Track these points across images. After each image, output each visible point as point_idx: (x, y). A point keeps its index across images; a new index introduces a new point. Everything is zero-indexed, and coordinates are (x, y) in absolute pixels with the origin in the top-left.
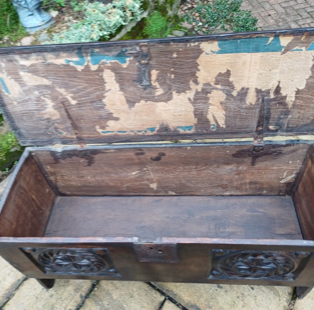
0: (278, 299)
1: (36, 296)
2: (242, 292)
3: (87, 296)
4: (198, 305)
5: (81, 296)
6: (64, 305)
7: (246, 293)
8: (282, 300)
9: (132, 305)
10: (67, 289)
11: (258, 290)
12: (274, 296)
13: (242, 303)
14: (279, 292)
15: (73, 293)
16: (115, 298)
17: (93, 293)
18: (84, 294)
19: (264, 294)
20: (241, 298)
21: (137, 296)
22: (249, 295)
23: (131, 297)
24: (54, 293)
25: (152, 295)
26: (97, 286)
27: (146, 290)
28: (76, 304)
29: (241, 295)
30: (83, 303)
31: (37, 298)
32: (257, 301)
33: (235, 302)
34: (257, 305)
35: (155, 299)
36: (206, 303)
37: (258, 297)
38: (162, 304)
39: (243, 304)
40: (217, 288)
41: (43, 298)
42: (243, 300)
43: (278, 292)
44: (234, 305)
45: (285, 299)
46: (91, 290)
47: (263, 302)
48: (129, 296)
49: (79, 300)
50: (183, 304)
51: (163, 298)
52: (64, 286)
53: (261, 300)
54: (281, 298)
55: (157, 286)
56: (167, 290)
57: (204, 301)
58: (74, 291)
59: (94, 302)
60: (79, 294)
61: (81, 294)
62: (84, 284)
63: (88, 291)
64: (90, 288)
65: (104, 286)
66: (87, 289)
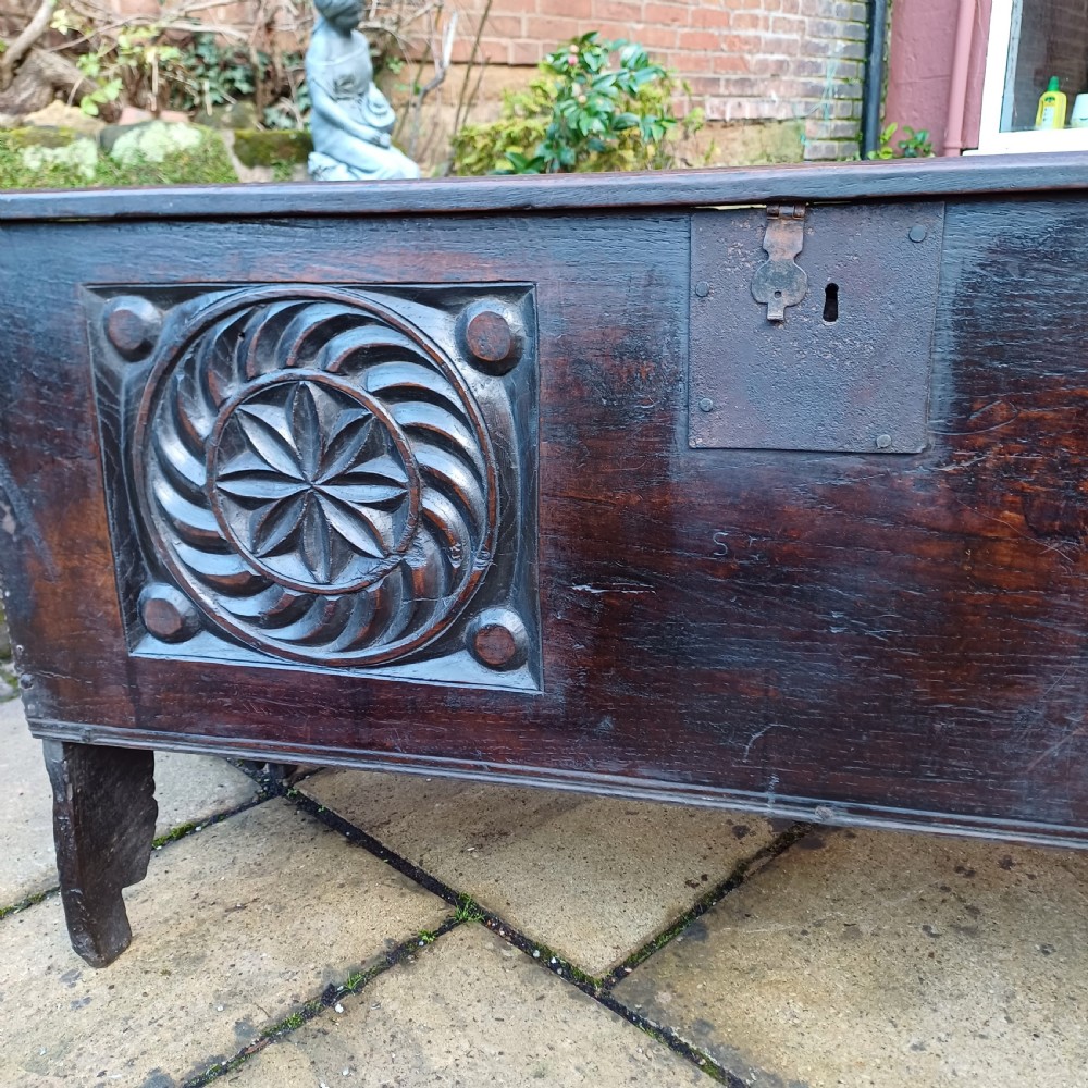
3: (278, 1032)
5: (242, 1027)
6: (132, 1048)
10: (178, 988)
15: (202, 1005)
16: (437, 1062)
17: (312, 1024)
18: (260, 1019)
21: (578, 1075)
23: (540, 1075)
24: (99, 991)
26: (349, 999)
27: (632, 1058)
28: (198, 1056)
30: (244, 1056)
41: (28, 1005)
46: (308, 1013)
48: (530, 1070)
52: (166, 972)
55: (706, 1053)
58: (211, 999)
59: (307, 1064)
60: (239, 1015)
61: (248, 1018)
62: (279, 981)
63: (292, 1010)
64: (303, 1000)
65: (392, 1006)
66: (289, 1001)
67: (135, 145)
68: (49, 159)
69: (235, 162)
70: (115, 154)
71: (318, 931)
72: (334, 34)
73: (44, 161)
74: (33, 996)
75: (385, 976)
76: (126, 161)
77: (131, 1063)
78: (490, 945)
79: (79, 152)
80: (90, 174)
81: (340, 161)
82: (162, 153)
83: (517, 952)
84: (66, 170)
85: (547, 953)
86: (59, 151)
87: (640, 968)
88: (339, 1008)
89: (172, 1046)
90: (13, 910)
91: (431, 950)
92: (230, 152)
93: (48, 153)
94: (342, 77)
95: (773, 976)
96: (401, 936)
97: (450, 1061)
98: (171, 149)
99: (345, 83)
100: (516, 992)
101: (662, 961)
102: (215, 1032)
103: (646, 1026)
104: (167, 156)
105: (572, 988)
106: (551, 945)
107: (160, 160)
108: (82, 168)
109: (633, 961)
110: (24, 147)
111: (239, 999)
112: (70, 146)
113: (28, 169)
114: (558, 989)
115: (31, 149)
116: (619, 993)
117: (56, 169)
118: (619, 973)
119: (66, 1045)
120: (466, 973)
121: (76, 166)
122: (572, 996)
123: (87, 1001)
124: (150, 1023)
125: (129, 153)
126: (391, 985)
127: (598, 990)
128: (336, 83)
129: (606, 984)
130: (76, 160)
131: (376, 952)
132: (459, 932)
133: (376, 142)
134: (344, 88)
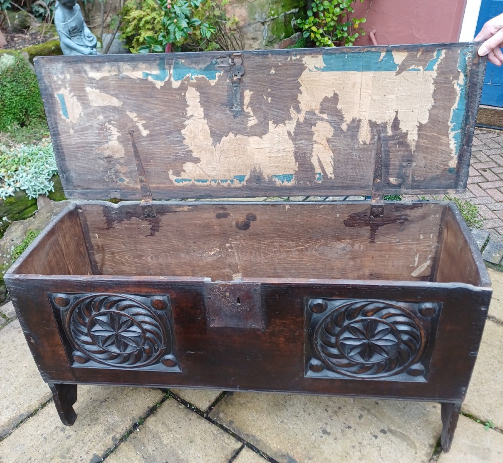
0: (414, 451)
1: (44, 436)
2: (360, 441)
3: (123, 439)
4: (291, 454)
5: (114, 439)
6: (86, 449)
7: (365, 443)
8: (419, 454)
9: (192, 452)
10: (94, 429)
11: (384, 439)
12: (408, 447)
13: (359, 453)
14: (416, 443)
15: (101, 434)
16: (165, 442)
17: (131, 435)
18: (118, 436)
19: (393, 444)
20: (357, 448)
21: (200, 441)
22: (369, 445)
23: (191, 442)
24: (72, 433)
25: (223, 441)
26: (141, 426)
27: (214, 434)
28: (104, 448)
29: (359, 445)
30: (116, 447)
31: (45, 438)
32: (382, 452)
33: (348, 453)
34: (382, 458)
35: (227, 446)
36: (304, 453)
37: (384, 448)
38: (238, 452)
39: (361, 456)
40: (321, 434)
41: (54, 440)
42: (360, 451)
43: (413, 443)
44: (346, 457)
45: (423, 452)
46: (130, 432)
47: (391, 455)
48: (189, 441)
49: (110, 443)
50: (268, 454)
51: (239, 445)
52: (89, 425)
53: (388, 452)
54: (418, 451)
55: (232, 430)
56: (248, 435)
57: (301, 449)
58: (103, 432)
59: (133, 447)
60: (111, 436)
61: (115, 436)
62: (120, 423)
63: (126, 432)
64: (128, 429)
65: (152, 427)
66: (124, 430)
71: (128, 406)
74: (55, 436)
75: (149, 418)
77: (87, 453)
78: (176, 405)
83: (183, 406)
85: (191, 405)
87: (216, 407)
88: (138, 430)
89: (97, 447)
90: (38, 410)
91: (160, 408)
95: (249, 405)
96: (151, 405)
97: (169, 441)
99: (73, 30)
100: (184, 419)
101: (221, 404)
102: (107, 441)
103: (217, 424)
105: (198, 415)
106: (192, 403)
109: (214, 404)
111: (111, 431)
114: (194, 416)
116: (210, 416)
118: (210, 408)
119: (68, 450)
120: (170, 415)
122: (198, 418)
123: (70, 436)
124: (89, 441)
126: (151, 420)
127: (205, 415)
129: (207, 412)
131: (145, 411)
132: (167, 402)
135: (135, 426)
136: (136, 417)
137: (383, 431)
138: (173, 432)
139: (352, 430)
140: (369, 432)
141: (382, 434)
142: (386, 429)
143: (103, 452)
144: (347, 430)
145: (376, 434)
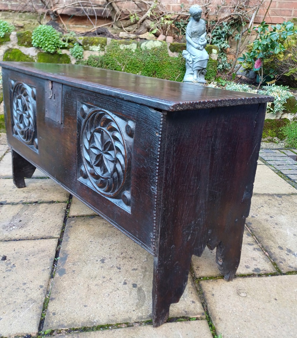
0: (134, 309)
2: (113, 278)
3: (24, 203)
4: (70, 256)
5: (22, 201)
7: (114, 281)
8: (136, 313)
10: (23, 194)
11: (127, 288)
12: (135, 304)
13: (101, 282)
15: (21, 197)
16: (34, 215)
17: (29, 204)
19: (128, 295)
20: (105, 280)
21: (46, 223)
22: (114, 284)
23: (43, 221)
25: (55, 230)
26: (37, 204)
27: (56, 225)
28: (13, 201)
29: (109, 279)
32: (114, 292)
33: (96, 278)
34: (109, 295)
35: (52, 233)
36: (76, 260)
37: (120, 292)
39: (100, 284)
40: (99, 260)
41: (6, 189)
43: (143, 305)
44: (92, 278)
45: (140, 314)
46: (31, 203)
47: (117, 298)
49: (18, 201)
51: (57, 236)
52: (24, 192)
53: (118, 295)
54: (137, 311)
55: (66, 229)
56: (68, 236)
57: (77, 258)
58: (23, 197)
61: (24, 200)
62: (33, 198)
64: (32, 201)
65: (40, 207)
66: (30, 201)
67: (145, 45)
68: (125, 47)
69: (169, 51)
70: (141, 47)
71: (47, 195)
72: (194, 21)
73: (124, 48)
74: (8, 188)
75: (45, 204)
76: (143, 49)
78: (63, 206)
79: (132, 46)
80: (134, 51)
81: (189, 53)
82: (151, 47)
83: (65, 209)
84: (128, 50)
85: (68, 210)
86: (128, 46)
87: (76, 218)
88: (34, 204)
89: (12, 199)
91: (56, 203)
92: (168, 48)
93: (125, 46)
94: (193, 31)
96: (55, 200)
97: (36, 215)
98: (153, 46)
99: (194, 33)
100: (56, 212)
101: (81, 218)
103: (65, 223)
104: (152, 48)
106: (70, 210)
107: (150, 49)
108: (132, 50)
110: (120, 44)
111: (26, 198)
112: (131, 45)
113: (120, 49)
114: (62, 215)
115: (122, 45)
116: (69, 219)
117: (126, 50)
118: (73, 217)
120: (55, 208)
121: (131, 49)
125: (144, 47)
127: (67, 217)
128: (192, 33)
130: (131, 48)
131: (49, 201)
133: (198, 49)
134: (194, 34)
135: (36, 202)
136: (42, 200)
137: (135, 286)
138: (44, 214)
139: (118, 270)
140: (125, 279)
141: (132, 286)
142: (138, 286)
143: (10, 202)
144: (116, 268)
145: (127, 283)
